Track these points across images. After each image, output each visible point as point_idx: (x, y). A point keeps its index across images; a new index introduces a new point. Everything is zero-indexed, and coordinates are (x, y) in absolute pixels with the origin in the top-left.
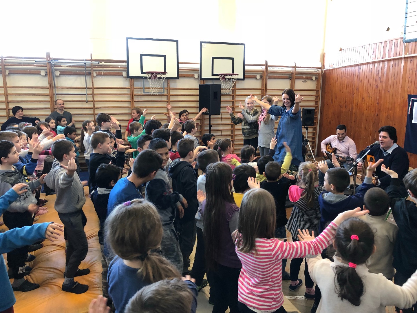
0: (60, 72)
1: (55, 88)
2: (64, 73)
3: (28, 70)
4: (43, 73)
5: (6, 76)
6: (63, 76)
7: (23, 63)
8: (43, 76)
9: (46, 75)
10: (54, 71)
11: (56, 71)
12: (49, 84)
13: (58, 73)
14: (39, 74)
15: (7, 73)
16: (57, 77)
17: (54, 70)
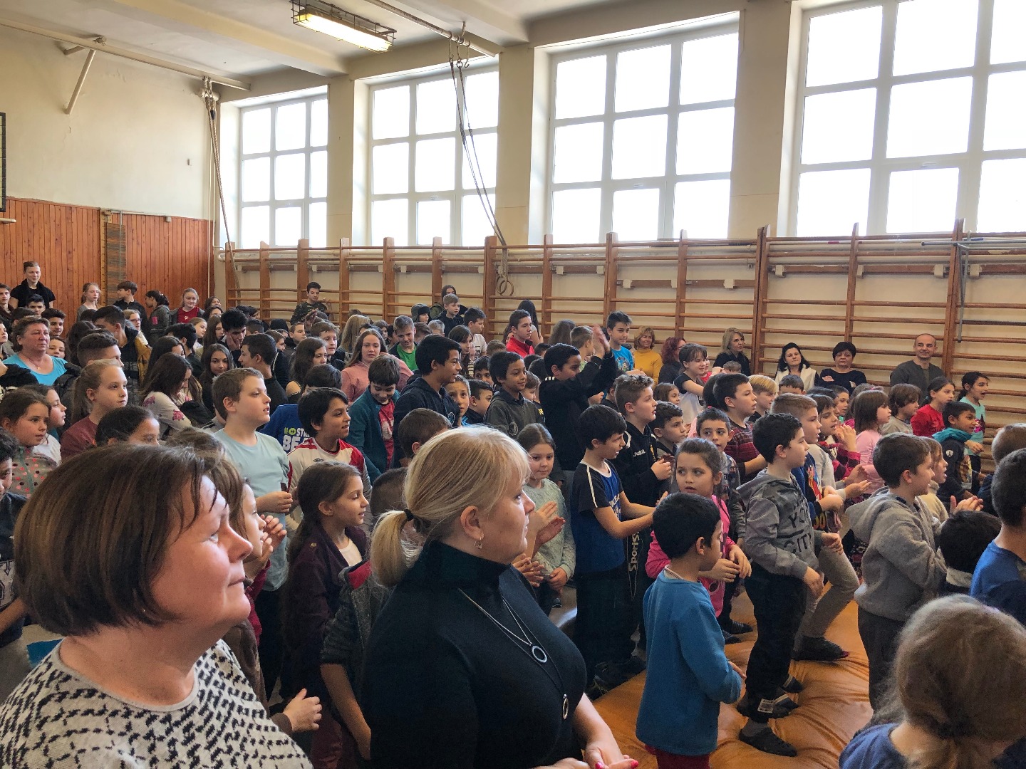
0: (982, 266)
1: (964, 305)
2: (991, 270)
3: (906, 265)
4: (939, 270)
5: (857, 279)
6: (988, 276)
7: (898, 249)
8: (939, 277)
9: (945, 275)
10: (966, 265)
11: (972, 265)
12: (949, 296)
13: (976, 270)
14: (929, 272)
15: (860, 272)
16: (974, 278)
17: (966, 263)
